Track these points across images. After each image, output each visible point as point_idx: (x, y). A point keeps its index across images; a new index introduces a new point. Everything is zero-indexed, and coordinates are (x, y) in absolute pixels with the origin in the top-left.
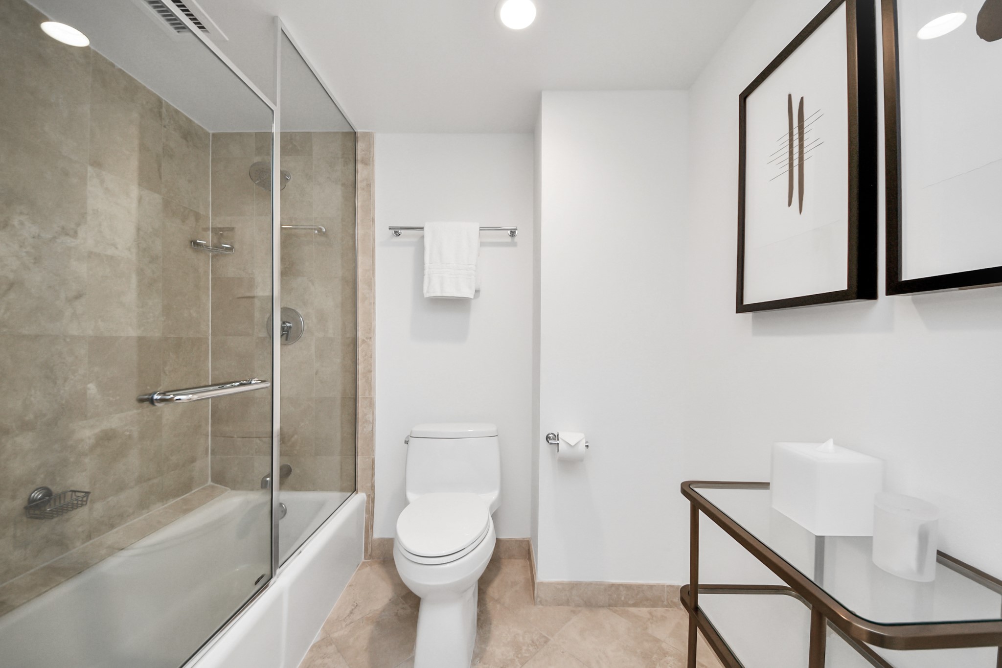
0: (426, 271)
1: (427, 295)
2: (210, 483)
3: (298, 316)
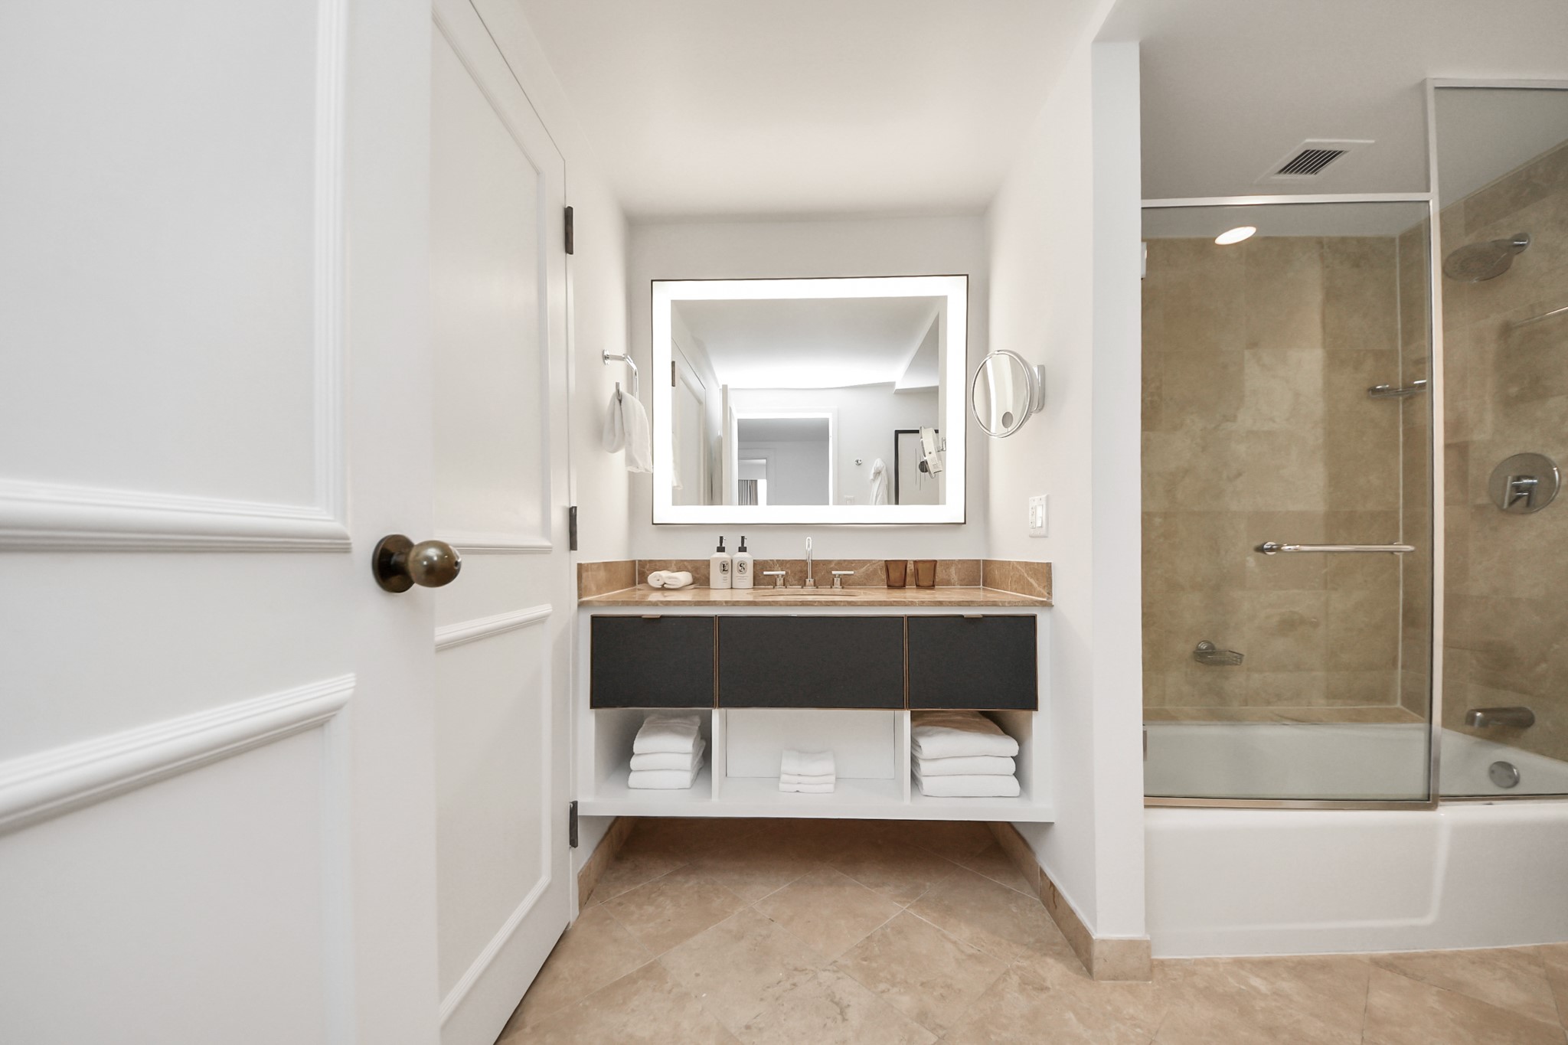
2: (1399, 705)
3: (1548, 464)
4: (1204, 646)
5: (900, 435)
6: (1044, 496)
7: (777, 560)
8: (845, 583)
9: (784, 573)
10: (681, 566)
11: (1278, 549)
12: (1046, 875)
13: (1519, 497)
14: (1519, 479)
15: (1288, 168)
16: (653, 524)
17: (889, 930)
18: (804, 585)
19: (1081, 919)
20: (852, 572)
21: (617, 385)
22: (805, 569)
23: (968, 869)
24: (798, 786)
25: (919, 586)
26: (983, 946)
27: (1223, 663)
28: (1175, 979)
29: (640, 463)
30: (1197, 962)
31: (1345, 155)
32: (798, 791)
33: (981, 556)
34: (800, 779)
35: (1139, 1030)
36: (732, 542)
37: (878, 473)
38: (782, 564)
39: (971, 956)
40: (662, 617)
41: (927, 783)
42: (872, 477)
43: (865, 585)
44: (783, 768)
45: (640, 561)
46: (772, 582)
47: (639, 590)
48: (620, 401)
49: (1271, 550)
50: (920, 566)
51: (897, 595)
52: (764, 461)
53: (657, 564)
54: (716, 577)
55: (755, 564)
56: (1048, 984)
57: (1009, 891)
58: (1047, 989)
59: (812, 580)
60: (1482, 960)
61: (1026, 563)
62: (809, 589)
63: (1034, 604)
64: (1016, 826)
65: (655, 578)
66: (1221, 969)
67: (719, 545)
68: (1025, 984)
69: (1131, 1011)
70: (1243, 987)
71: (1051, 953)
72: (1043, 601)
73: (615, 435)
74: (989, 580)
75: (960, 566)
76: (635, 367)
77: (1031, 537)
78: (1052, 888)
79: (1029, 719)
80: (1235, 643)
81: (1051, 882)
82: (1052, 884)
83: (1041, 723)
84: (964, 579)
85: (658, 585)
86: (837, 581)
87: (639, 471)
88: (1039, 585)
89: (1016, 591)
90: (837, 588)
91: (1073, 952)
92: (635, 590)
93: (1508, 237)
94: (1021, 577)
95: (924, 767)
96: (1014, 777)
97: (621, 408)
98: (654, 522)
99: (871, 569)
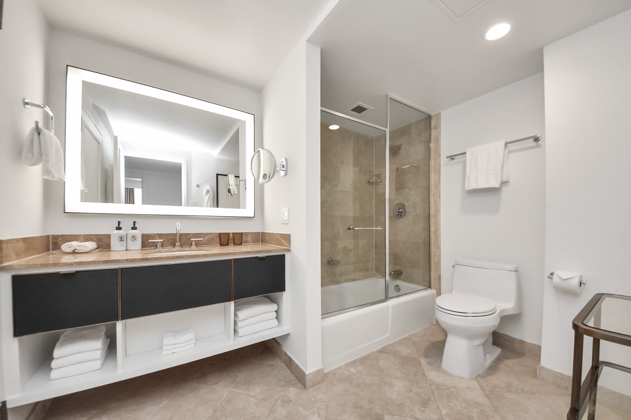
0: (467, 176)
1: (467, 189)
2: (374, 272)
3: (404, 206)
4: (330, 259)
5: (218, 176)
6: (287, 208)
7: (157, 234)
8: (198, 244)
9: (162, 240)
10: (87, 238)
11: (354, 229)
12: (287, 354)
13: (399, 214)
14: (399, 209)
15: (353, 110)
16: (65, 212)
17: (224, 402)
18: (174, 245)
19: (301, 368)
20: (202, 239)
21: (37, 123)
22: (175, 238)
23: (256, 361)
24: (174, 350)
25: (235, 244)
26: (265, 393)
27: (335, 264)
28: (331, 378)
29: (56, 175)
30: (336, 369)
31: (367, 110)
32: (173, 353)
33: (260, 230)
34: (175, 346)
35: (323, 403)
36: (127, 225)
37: (208, 192)
38: (160, 236)
39: (261, 400)
40: (76, 272)
41: (241, 331)
42: (205, 193)
43: (208, 244)
44: (165, 343)
45: (53, 236)
46: (155, 245)
47: (53, 254)
48: (39, 134)
49: (352, 229)
50: (235, 235)
51: (225, 250)
52: (140, 180)
53: (68, 237)
54: (115, 244)
55: (142, 236)
56: (292, 399)
57: (272, 365)
58: (291, 401)
59: (179, 244)
60: (400, 343)
61: (280, 234)
62: (177, 248)
63: (285, 250)
64: (276, 339)
65: (66, 247)
66: (343, 369)
67: (117, 226)
68: (283, 403)
69: (320, 397)
70: (349, 373)
71: (291, 385)
72: (288, 249)
73: (33, 155)
74: (264, 240)
75: (252, 235)
76: (51, 114)
77: (282, 224)
78: (289, 359)
79: (282, 295)
80: (338, 257)
81: (289, 356)
82: (289, 357)
83: (286, 297)
84: (254, 240)
85: (70, 250)
86: (194, 243)
87: (54, 179)
88: (286, 242)
89: (276, 245)
90: (194, 247)
91: (299, 382)
92: (49, 255)
93: (398, 145)
94: (278, 239)
95: (240, 324)
96: (276, 320)
97: (39, 139)
98: (66, 212)
99: (211, 237)
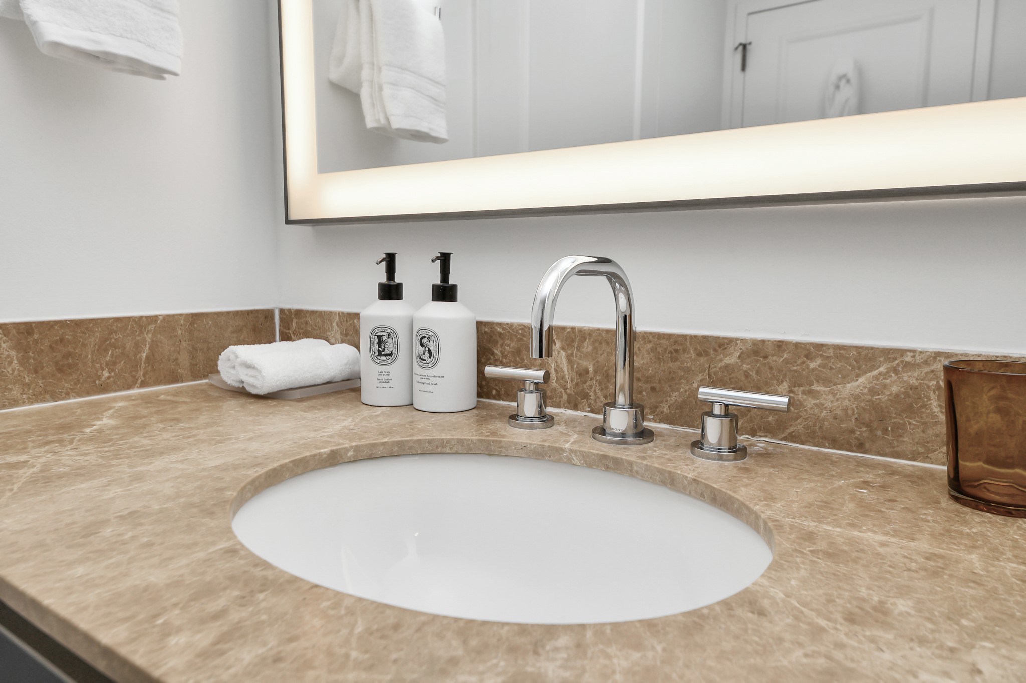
16: (288, 222)
55: (479, 339)
98: (293, 216)
99: (895, 389)
